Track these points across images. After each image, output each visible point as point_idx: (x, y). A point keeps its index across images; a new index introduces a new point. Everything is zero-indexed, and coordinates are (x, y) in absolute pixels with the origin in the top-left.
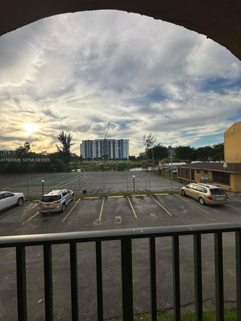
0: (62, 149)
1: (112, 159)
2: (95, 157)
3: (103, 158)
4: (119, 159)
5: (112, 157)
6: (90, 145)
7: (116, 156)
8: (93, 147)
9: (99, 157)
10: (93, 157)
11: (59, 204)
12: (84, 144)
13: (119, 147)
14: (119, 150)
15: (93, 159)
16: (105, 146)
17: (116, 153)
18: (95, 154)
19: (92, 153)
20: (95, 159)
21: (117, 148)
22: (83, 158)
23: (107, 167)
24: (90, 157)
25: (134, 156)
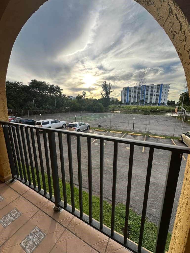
0: (104, 96)
1: (148, 104)
2: (133, 102)
3: (140, 103)
4: (156, 104)
5: (148, 102)
6: (129, 91)
7: (153, 100)
8: (132, 93)
9: (136, 102)
10: (131, 102)
11: (75, 129)
12: (124, 91)
13: (157, 91)
14: (157, 95)
15: (131, 103)
16: (143, 91)
17: (153, 98)
18: (133, 99)
19: (130, 98)
20: (132, 103)
21: (155, 93)
22: (122, 102)
23: (139, 111)
24: (128, 102)
25: (173, 101)
